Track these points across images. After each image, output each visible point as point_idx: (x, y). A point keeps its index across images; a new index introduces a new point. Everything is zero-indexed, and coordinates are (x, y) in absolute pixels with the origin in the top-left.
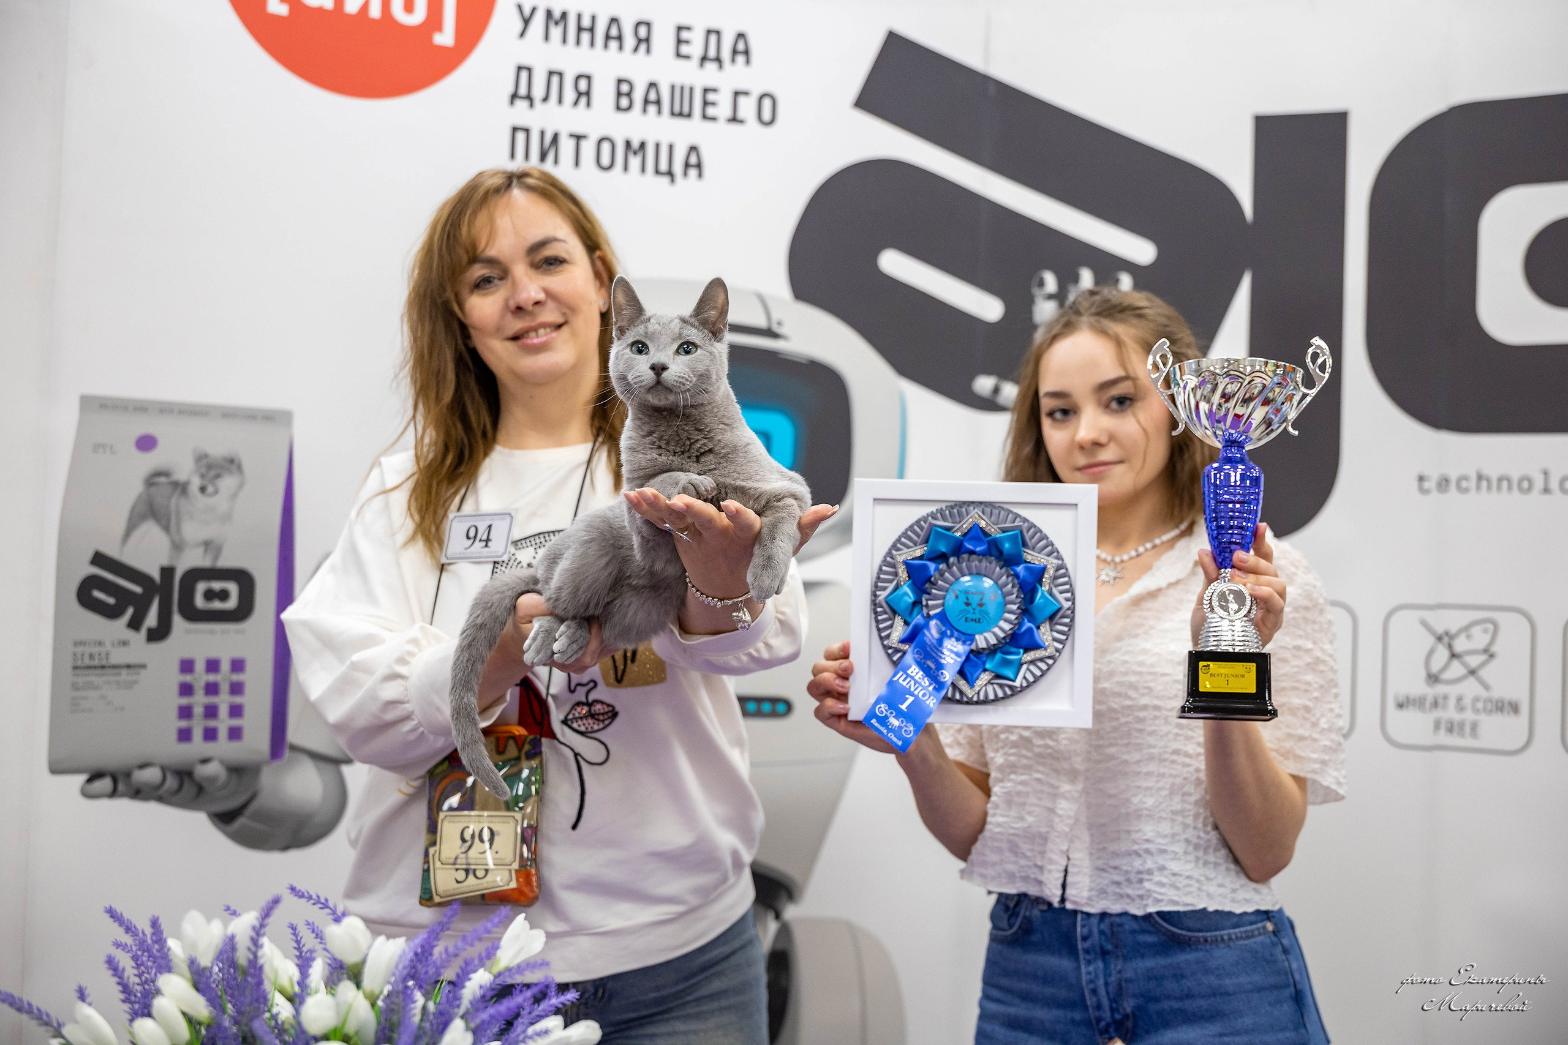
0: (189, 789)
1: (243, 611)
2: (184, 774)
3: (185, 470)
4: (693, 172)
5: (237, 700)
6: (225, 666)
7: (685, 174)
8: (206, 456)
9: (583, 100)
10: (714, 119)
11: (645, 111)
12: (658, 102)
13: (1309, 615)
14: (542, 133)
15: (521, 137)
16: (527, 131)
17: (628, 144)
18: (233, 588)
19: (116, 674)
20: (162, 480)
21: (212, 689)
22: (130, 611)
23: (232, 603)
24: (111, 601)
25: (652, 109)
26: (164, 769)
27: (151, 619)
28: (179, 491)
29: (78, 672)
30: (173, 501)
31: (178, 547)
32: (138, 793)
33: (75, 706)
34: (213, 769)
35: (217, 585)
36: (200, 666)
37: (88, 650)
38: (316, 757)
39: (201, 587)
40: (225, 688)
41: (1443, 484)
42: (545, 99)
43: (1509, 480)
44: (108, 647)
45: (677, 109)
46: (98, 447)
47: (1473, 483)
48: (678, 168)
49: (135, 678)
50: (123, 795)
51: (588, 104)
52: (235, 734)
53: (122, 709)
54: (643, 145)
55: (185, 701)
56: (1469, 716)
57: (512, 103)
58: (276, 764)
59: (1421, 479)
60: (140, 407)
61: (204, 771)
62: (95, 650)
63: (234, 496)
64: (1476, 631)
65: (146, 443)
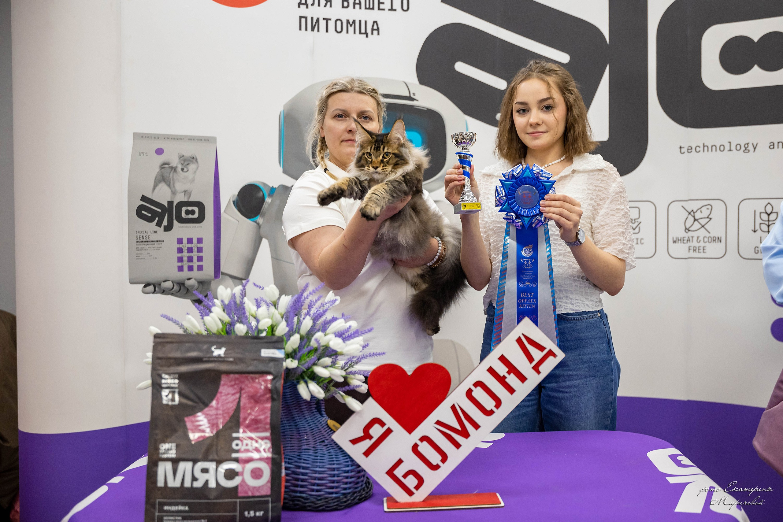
0: (183, 290)
1: (201, 219)
2: (181, 284)
3: (175, 162)
4: (375, 32)
5: (200, 254)
6: (195, 241)
7: (372, 34)
8: (183, 156)
9: (329, 4)
10: (384, 10)
11: (354, 8)
12: (360, 4)
13: (622, 195)
14: (312, 18)
15: (303, 20)
16: (306, 18)
17: (348, 21)
18: (196, 209)
19: (153, 244)
20: (166, 166)
21: (190, 250)
22: (157, 219)
23: (196, 215)
24: (150, 215)
25: (357, 6)
26: (172, 282)
27: (165, 223)
28: (173, 170)
29: (138, 243)
30: (171, 175)
31: (174, 193)
32: (164, 292)
33: (138, 256)
34: (192, 282)
35: (190, 208)
36: (185, 241)
37: (141, 235)
38: (232, 277)
39: (184, 209)
40: (195, 250)
41: (690, 149)
42: (313, 4)
43: (715, 146)
44: (149, 234)
45: (368, 6)
46: (141, 154)
47: (702, 149)
48: (369, 31)
49: (160, 246)
50: (158, 293)
51: (331, 6)
52: (200, 268)
53: (156, 258)
54: (354, 22)
55: (180, 255)
56: (702, 244)
57: (299, 7)
58: (217, 280)
59: (681, 148)
60: (157, 137)
61: (188, 283)
62: (145, 235)
63: (195, 172)
64: (704, 209)
65: (160, 151)
